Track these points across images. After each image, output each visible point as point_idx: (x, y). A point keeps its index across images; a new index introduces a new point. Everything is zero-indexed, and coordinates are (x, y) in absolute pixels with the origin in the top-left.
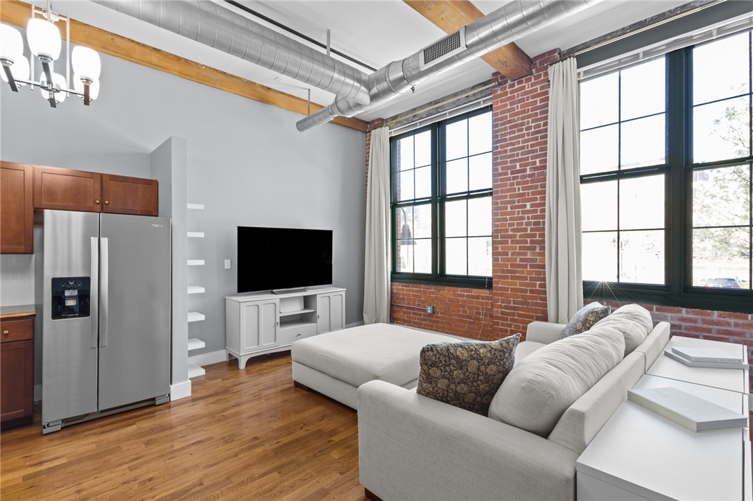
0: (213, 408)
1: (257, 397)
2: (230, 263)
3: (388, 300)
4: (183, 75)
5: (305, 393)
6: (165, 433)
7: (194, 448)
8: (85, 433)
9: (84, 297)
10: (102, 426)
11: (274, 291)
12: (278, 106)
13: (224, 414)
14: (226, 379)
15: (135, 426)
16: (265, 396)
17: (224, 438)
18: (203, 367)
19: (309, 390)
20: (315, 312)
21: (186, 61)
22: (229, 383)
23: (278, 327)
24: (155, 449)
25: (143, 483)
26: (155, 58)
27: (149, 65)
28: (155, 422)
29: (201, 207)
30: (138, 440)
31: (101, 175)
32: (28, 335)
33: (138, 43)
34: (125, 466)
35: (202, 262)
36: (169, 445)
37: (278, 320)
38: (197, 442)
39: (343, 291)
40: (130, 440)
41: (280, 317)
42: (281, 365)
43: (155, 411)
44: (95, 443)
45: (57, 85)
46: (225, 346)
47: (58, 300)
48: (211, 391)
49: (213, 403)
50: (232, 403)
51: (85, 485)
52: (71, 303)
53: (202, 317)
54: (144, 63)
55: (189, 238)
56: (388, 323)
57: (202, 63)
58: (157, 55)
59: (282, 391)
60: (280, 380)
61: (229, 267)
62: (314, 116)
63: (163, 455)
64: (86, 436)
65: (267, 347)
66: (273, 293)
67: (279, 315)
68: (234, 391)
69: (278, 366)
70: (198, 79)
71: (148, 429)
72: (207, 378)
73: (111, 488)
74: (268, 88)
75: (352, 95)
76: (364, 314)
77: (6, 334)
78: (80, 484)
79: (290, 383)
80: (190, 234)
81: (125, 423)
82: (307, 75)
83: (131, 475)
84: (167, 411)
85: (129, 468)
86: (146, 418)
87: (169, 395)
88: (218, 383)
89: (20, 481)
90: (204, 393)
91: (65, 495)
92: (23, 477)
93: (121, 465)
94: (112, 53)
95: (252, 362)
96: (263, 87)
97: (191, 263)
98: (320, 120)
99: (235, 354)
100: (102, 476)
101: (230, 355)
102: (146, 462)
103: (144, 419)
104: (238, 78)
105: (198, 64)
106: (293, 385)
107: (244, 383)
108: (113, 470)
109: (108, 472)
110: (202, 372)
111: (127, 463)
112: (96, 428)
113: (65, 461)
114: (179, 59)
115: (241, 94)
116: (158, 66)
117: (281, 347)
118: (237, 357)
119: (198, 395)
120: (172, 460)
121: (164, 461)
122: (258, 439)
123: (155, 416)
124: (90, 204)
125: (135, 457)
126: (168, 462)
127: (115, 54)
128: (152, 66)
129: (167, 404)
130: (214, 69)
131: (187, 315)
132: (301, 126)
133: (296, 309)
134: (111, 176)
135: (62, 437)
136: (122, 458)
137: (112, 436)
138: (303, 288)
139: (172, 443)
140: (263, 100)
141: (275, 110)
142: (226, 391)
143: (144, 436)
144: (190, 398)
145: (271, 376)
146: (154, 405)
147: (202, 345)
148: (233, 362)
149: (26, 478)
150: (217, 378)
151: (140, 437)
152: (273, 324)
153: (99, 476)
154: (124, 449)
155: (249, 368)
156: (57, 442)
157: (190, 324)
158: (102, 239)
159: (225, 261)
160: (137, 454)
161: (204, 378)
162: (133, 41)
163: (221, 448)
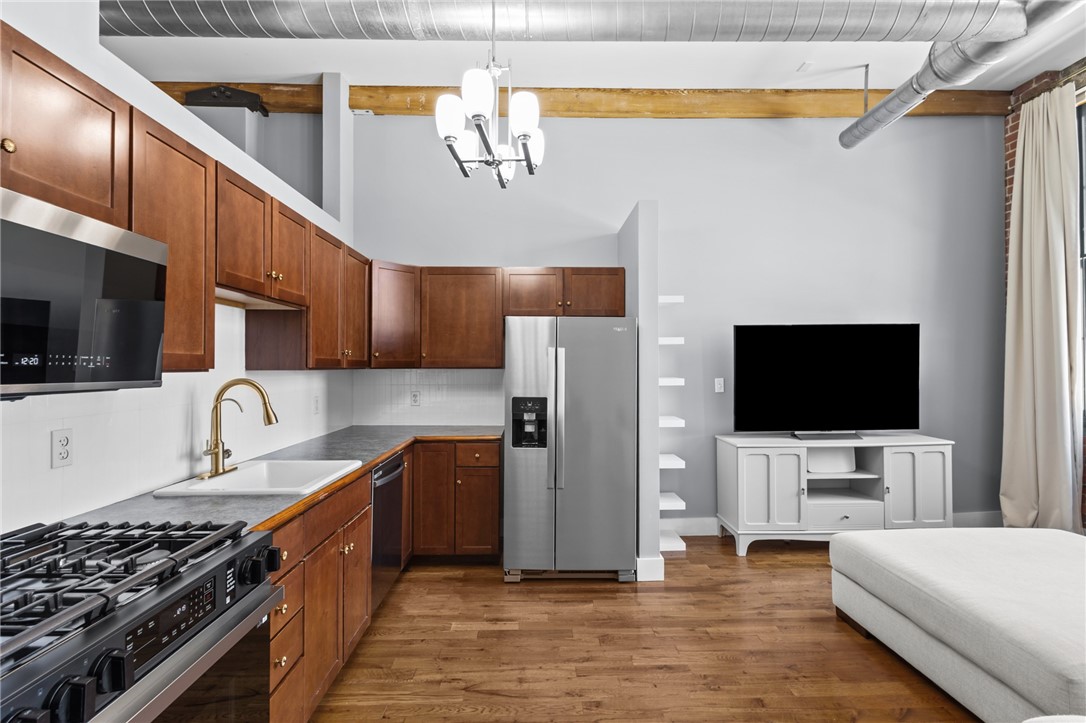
0: (693, 613)
1: (765, 617)
2: (723, 384)
3: (1075, 475)
4: (659, 114)
5: (861, 639)
6: (625, 632)
7: (661, 676)
8: (542, 596)
9: (541, 423)
10: (559, 592)
11: (796, 433)
12: (804, 116)
13: (708, 630)
14: (716, 567)
15: (592, 605)
16: (781, 620)
17: (705, 677)
18: (684, 538)
19: (869, 636)
20: (880, 480)
21: (662, 91)
22: (720, 574)
23: (804, 497)
24: (611, 654)
25: (589, 706)
26: (623, 103)
27: (616, 115)
28: (617, 609)
29: (680, 299)
30: (591, 630)
31: (563, 269)
32: (495, 462)
33: (605, 90)
34: (573, 666)
35: (681, 382)
36: (627, 654)
37: (804, 485)
38: (665, 666)
39: (947, 446)
40: (583, 625)
41: (808, 480)
42: (810, 566)
43: (618, 591)
44: (548, 613)
45: (499, 155)
46: (715, 510)
47: (518, 423)
48: (693, 582)
49: (694, 604)
50: (723, 614)
51: (529, 674)
52: (529, 428)
53: (680, 464)
54: (611, 115)
55: (661, 346)
56: (1075, 530)
57: (682, 88)
58: (626, 97)
59: (814, 620)
60: (808, 595)
61: (722, 391)
62: (877, 109)
63: (618, 669)
64: (542, 599)
65: (783, 528)
66: (795, 436)
67: (805, 477)
68: (727, 593)
69: (803, 566)
70: (677, 113)
71: (605, 617)
72: (689, 557)
73: (552, 694)
74: (787, 91)
75: (975, 28)
76: (1002, 498)
77: (477, 458)
78: (524, 669)
79: (827, 608)
80: (663, 341)
81: (582, 596)
82: (862, 22)
83: (577, 684)
84: (633, 595)
85: (576, 670)
86: (606, 598)
87: (635, 571)
88: (702, 571)
89: (474, 637)
90: (680, 582)
91: (508, 678)
92: (479, 632)
93: (569, 661)
94: (577, 113)
95: (757, 547)
96: (777, 92)
97: (664, 382)
98: (892, 112)
99: (731, 529)
100: (547, 670)
101: (723, 528)
102: (597, 671)
103: (603, 598)
104: (736, 91)
105: (676, 91)
106: (833, 613)
107: (744, 582)
108: (559, 664)
109: (553, 665)
110: (681, 546)
111: (576, 661)
112: (551, 592)
113: (516, 627)
114: (652, 92)
115: (742, 114)
116: (627, 112)
117: (810, 533)
118: (733, 533)
119: (674, 583)
120: (628, 684)
121: (619, 679)
122: (763, 706)
123: (616, 598)
124: (553, 307)
125: (585, 655)
126: (624, 684)
127: (580, 114)
128: (622, 115)
129: (633, 586)
130: (699, 90)
131: (659, 457)
132: (848, 139)
133: (840, 468)
134: (573, 269)
135: (520, 592)
136: (572, 651)
137: (567, 610)
138: (854, 432)
139: (631, 653)
140: (778, 114)
141: (798, 123)
142: (714, 588)
143: (600, 626)
144: (663, 585)
145: (791, 583)
146: (616, 580)
147: (681, 505)
148: (727, 541)
149: (482, 635)
150: (702, 562)
151: (595, 626)
152: (795, 490)
153: (544, 666)
154: (576, 636)
155: (754, 557)
156: (513, 598)
157: (663, 472)
158: (559, 349)
159: (716, 380)
160: (588, 651)
161: (684, 556)
162: (599, 90)
163: (700, 695)
